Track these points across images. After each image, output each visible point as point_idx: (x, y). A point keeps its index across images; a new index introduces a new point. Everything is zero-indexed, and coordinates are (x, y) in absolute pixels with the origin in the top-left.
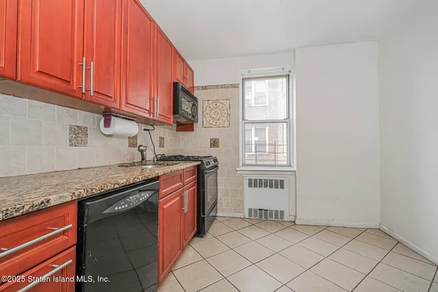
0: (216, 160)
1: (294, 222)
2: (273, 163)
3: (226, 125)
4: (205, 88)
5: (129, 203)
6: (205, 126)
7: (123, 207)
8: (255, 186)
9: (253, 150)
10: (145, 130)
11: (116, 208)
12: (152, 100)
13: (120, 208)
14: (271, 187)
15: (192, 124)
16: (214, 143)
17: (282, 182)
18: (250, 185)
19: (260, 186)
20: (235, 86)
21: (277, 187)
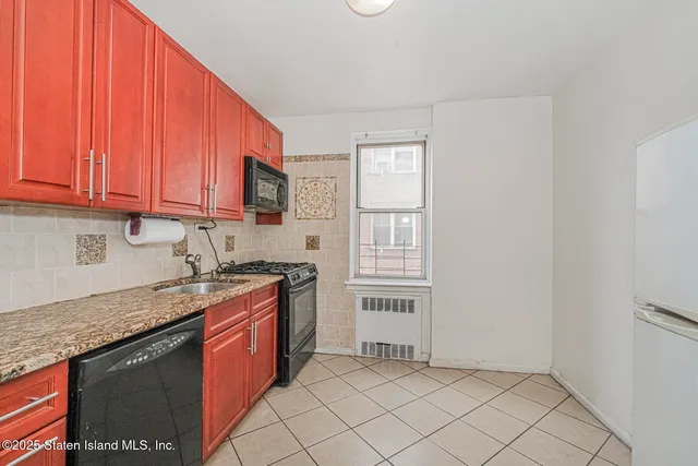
0: (313, 269)
1: (427, 363)
2: (401, 273)
3: (330, 215)
4: (299, 159)
5: (150, 353)
6: (298, 216)
7: (140, 359)
8: (373, 308)
9: (392, 242)
10: (200, 228)
11: (129, 363)
12: (205, 188)
13: (135, 361)
14: (395, 310)
15: (279, 214)
16: (312, 243)
17: (412, 302)
18: (365, 307)
19: (380, 309)
20: (346, 158)
21: (403, 310)
